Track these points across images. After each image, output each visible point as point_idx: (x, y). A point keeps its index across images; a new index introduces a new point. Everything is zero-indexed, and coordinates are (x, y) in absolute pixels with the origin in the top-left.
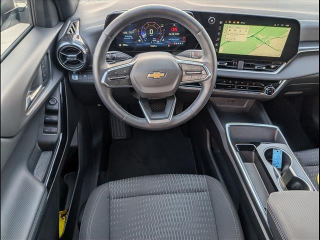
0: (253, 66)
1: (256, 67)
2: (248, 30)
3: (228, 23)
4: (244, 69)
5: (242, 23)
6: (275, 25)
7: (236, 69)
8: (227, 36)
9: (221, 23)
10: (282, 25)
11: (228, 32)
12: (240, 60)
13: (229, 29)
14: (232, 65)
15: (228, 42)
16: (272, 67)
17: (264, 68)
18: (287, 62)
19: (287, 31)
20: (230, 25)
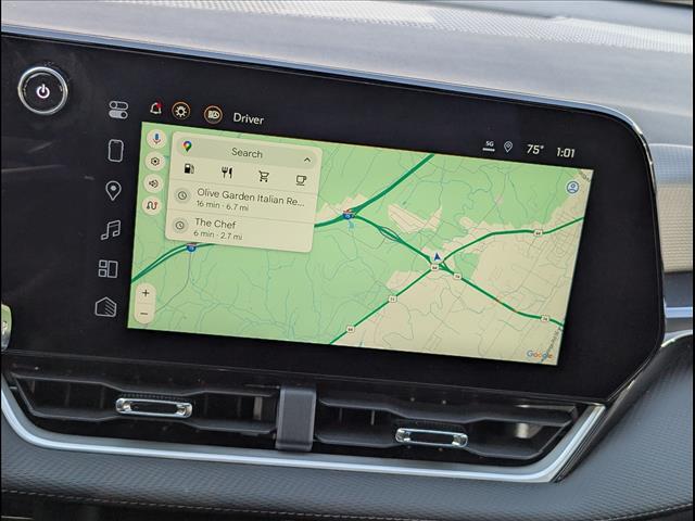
0: (387, 424)
1: (403, 435)
2: (314, 174)
3: (168, 118)
4: (319, 449)
5: (238, 117)
6: (489, 147)
7: (265, 444)
8: (176, 210)
9: (116, 114)
10: (535, 149)
11: (179, 180)
12: (293, 383)
13: (180, 159)
14: (247, 416)
15: (191, 247)
16: (523, 431)
17: (459, 440)
18: (604, 395)
19: (573, 188)
20: (182, 133)
